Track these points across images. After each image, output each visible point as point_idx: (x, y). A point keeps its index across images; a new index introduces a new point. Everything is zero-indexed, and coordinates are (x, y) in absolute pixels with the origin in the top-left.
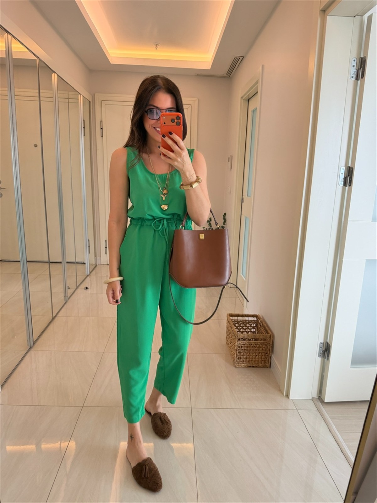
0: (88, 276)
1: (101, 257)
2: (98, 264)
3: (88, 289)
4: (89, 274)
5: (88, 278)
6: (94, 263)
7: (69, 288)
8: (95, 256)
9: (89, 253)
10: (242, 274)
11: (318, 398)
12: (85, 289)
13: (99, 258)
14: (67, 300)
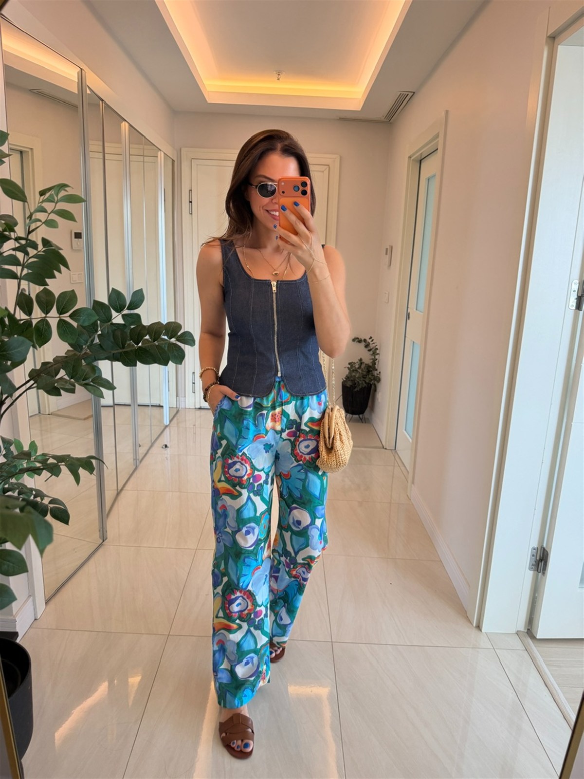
0: (166, 426)
1: (185, 397)
2: (182, 408)
3: (168, 447)
4: (168, 423)
5: (167, 429)
6: (175, 407)
7: (140, 446)
8: (177, 396)
9: (169, 391)
10: (405, 430)
11: (526, 631)
12: (164, 447)
13: (182, 398)
14: (137, 464)
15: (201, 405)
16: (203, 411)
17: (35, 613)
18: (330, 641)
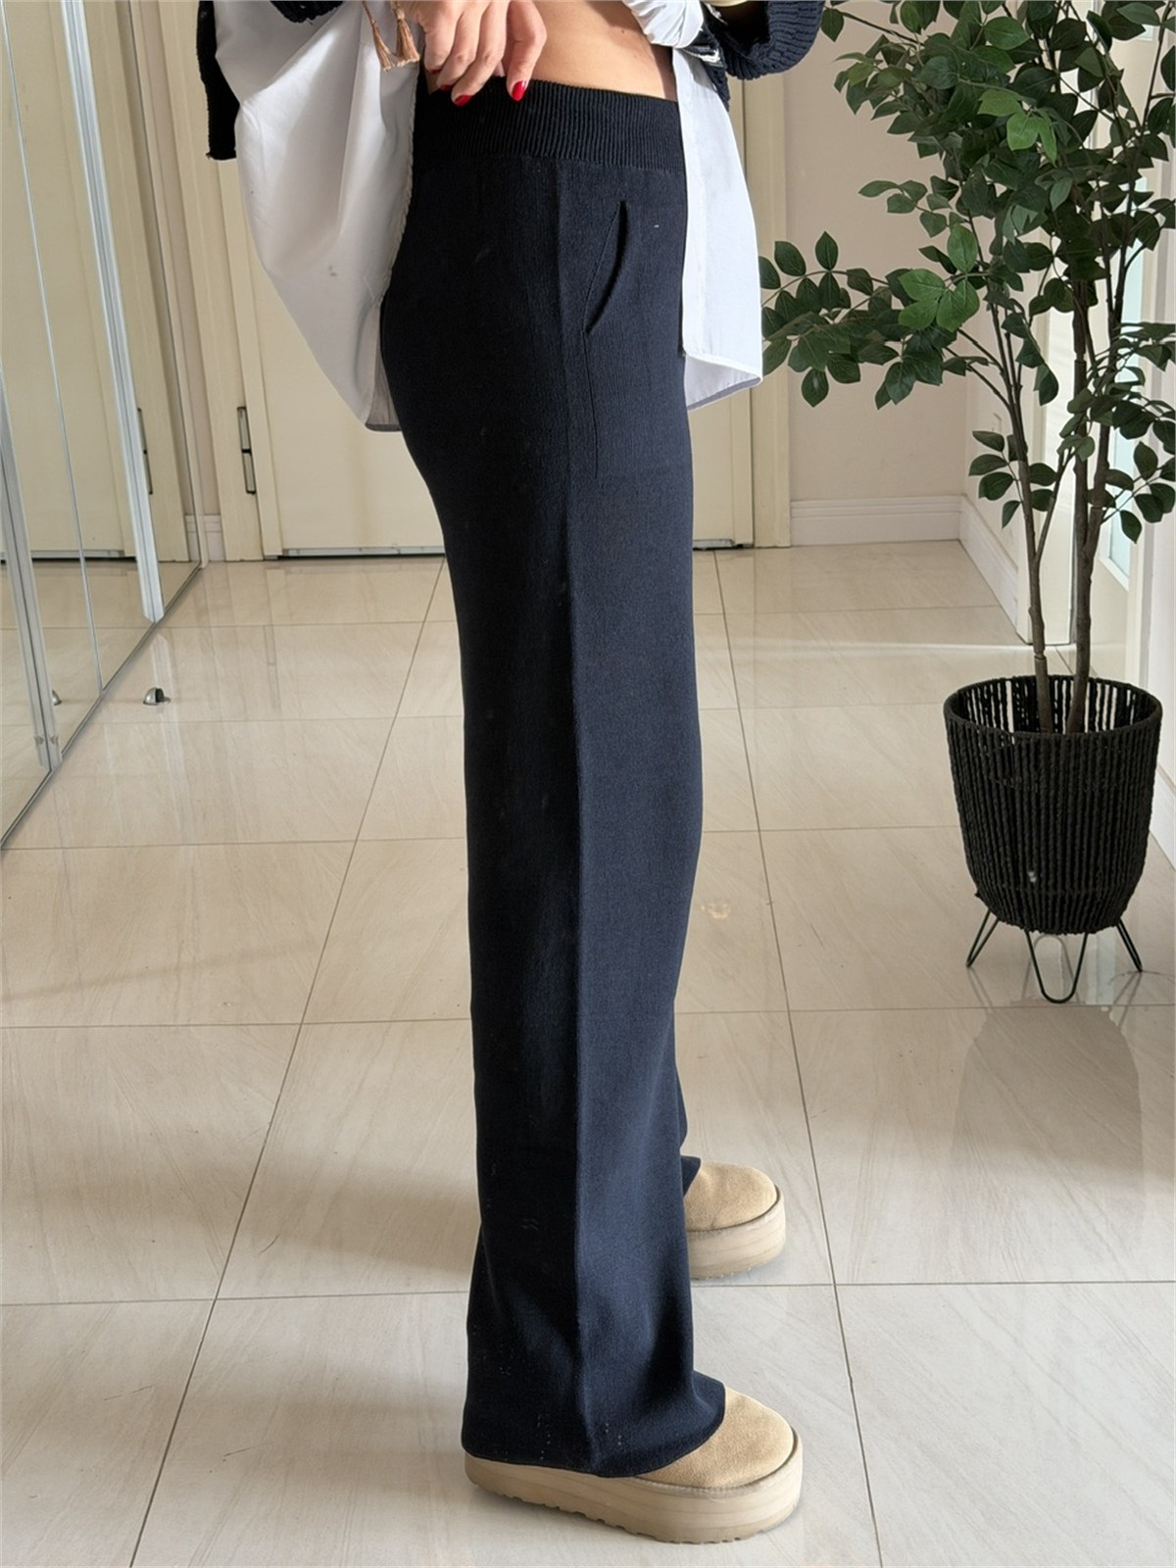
0: (155, 628)
1: (219, 514)
2: (210, 561)
3: (168, 700)
4: (160, 614)
5: (160, 640)
6: (187, 559)
7: (59, 702)
8: (186, 514)
9: (151, 493)
12: (150, 698)
13: (206, 517)
14: (54, 758)
15: (286, 547)
16: (296, 567)
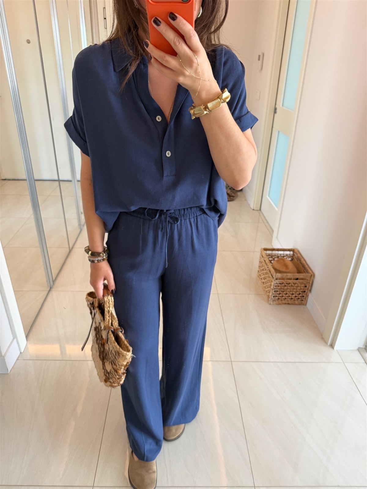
10: (269, 196)
11: (364, 347)
14: (81, 228)
17: (20, 349)
18: (230, 360)
